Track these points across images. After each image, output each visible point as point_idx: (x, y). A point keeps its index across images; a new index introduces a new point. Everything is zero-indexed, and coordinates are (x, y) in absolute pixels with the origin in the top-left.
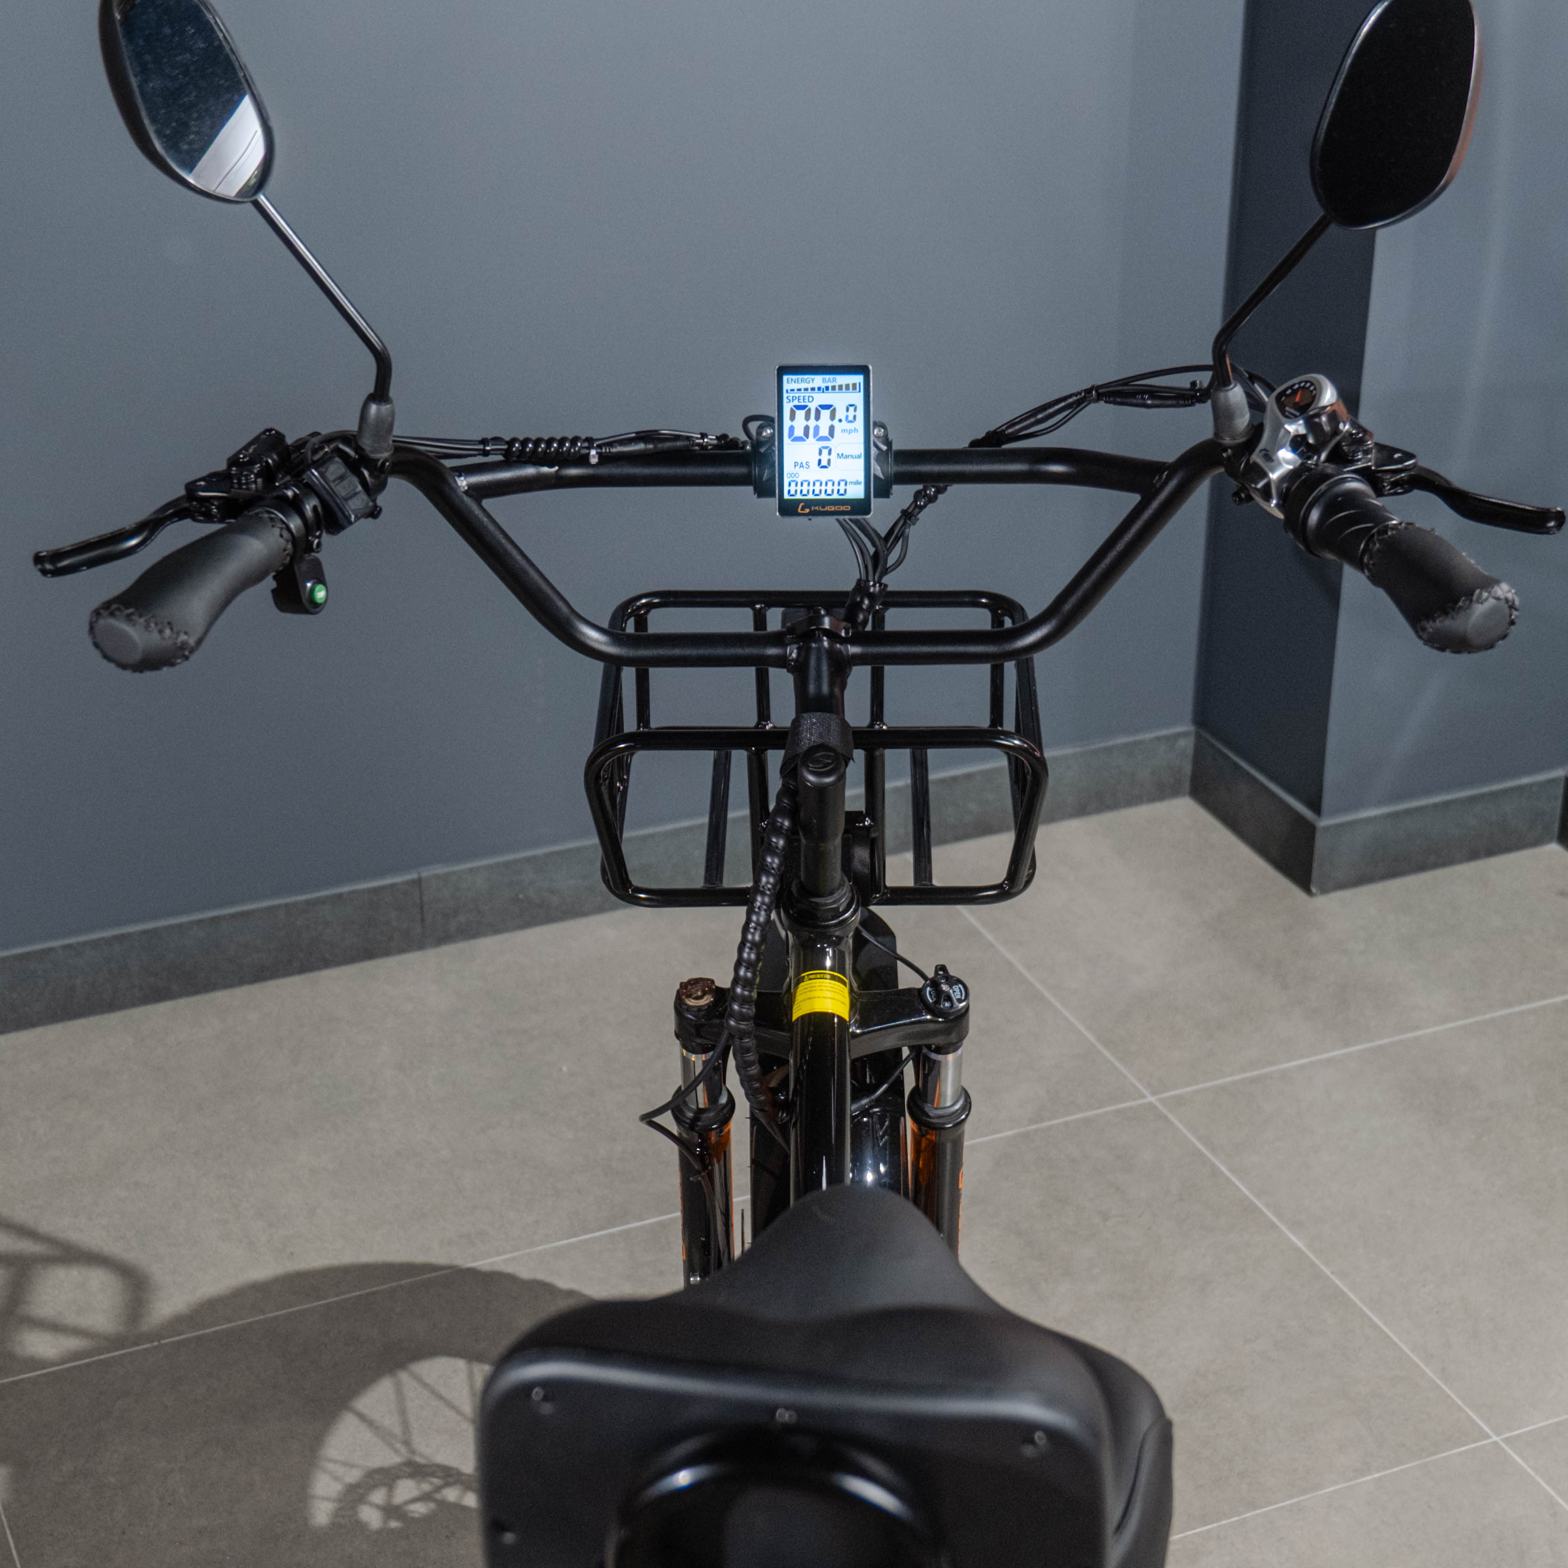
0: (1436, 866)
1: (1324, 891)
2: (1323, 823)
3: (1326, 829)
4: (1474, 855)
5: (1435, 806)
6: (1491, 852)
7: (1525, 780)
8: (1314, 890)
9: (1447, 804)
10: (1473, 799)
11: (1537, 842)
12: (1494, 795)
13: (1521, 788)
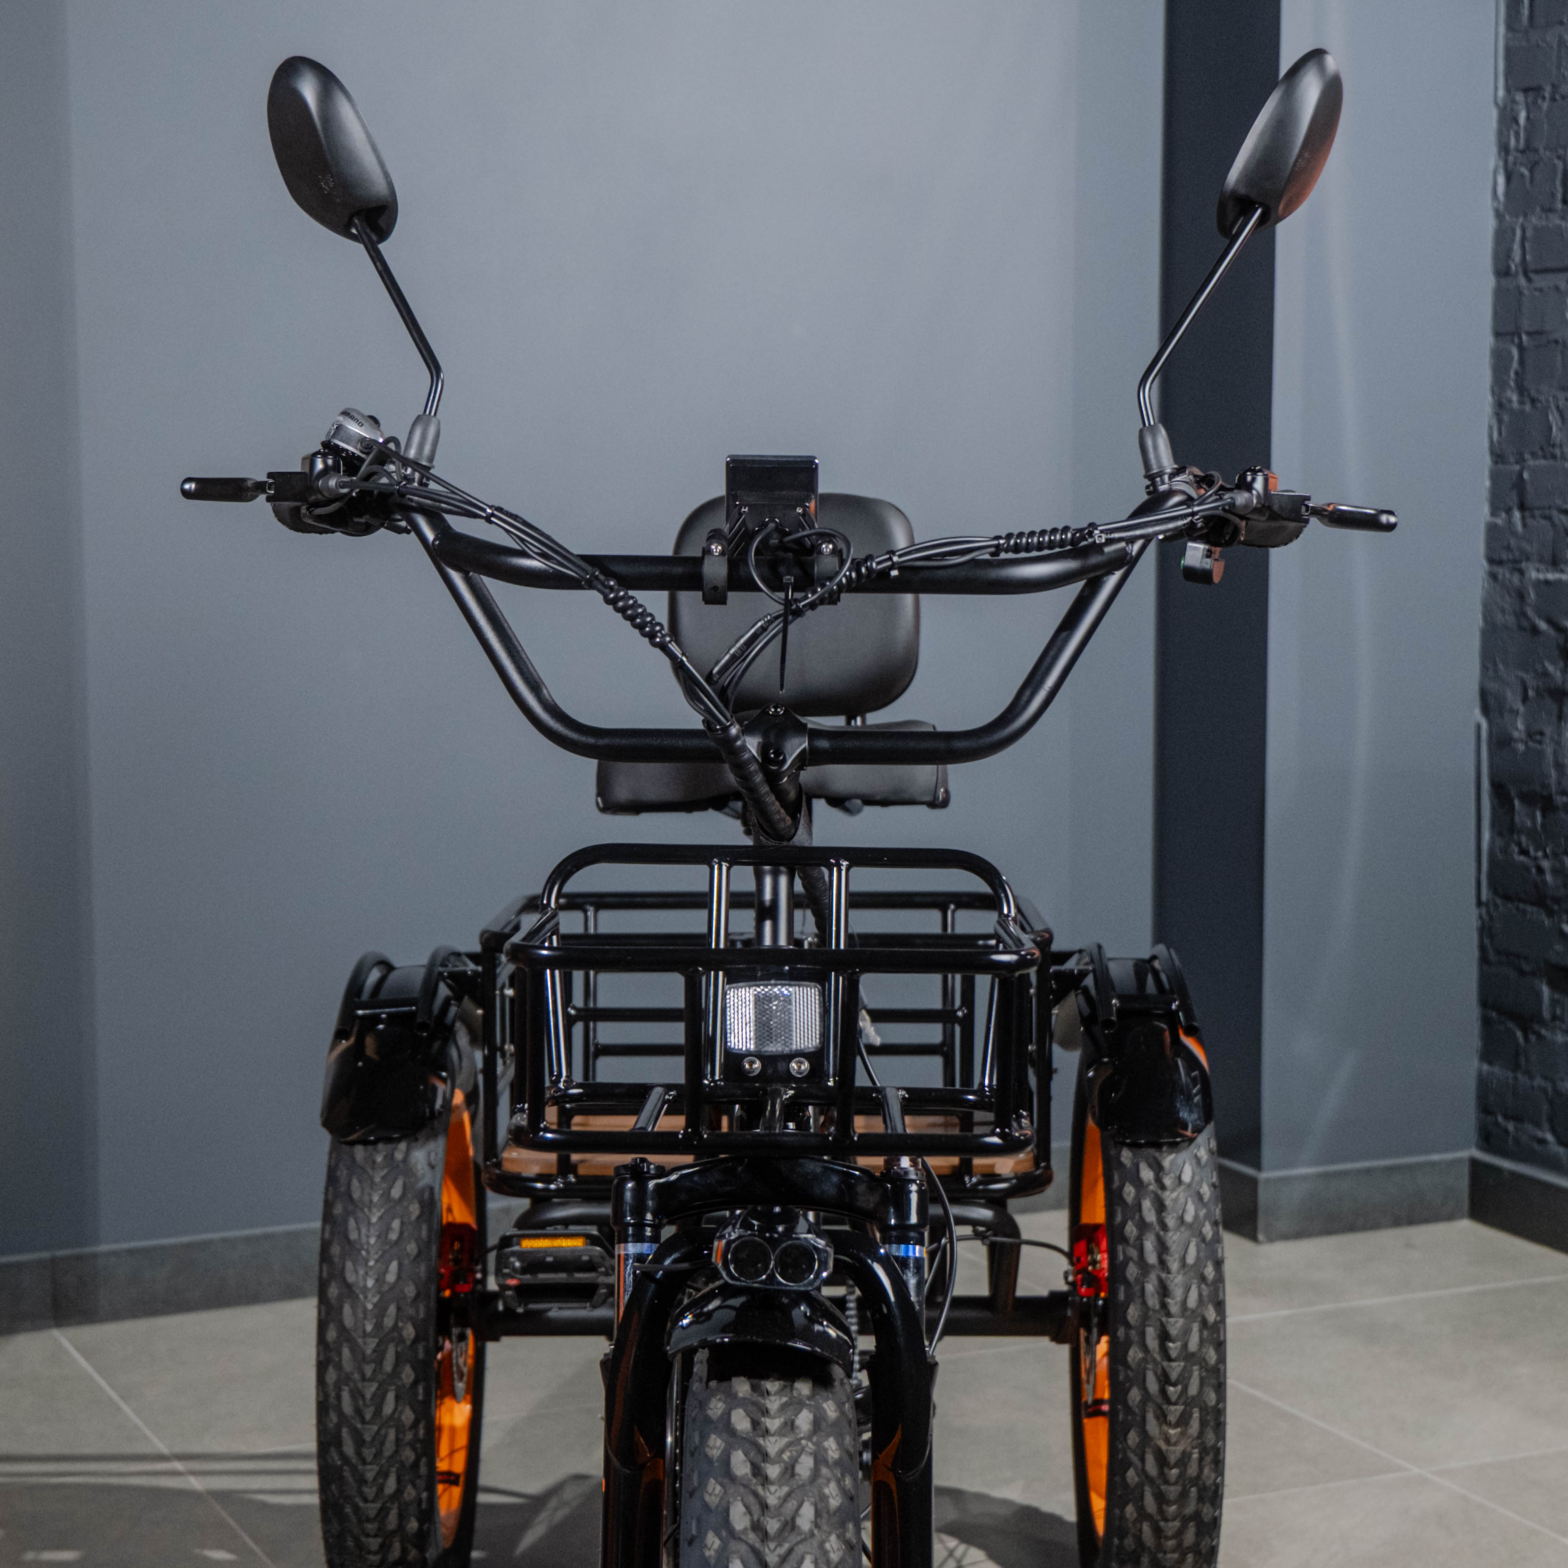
0: (1365, 1228)
1: (1271, 1240)
2: (1264, 1175)
3: (1268, 1180)
4: (1397, 1223)
5: (1359, 1172)
6: (1412, 1221)
7: (1435, 1157)
8: (1261, 1237)
9: (1368, 1171)
10: (1391, 1169)
11: (1450, 1217)
12: (1410, 1167)
13: (1434, 1164)
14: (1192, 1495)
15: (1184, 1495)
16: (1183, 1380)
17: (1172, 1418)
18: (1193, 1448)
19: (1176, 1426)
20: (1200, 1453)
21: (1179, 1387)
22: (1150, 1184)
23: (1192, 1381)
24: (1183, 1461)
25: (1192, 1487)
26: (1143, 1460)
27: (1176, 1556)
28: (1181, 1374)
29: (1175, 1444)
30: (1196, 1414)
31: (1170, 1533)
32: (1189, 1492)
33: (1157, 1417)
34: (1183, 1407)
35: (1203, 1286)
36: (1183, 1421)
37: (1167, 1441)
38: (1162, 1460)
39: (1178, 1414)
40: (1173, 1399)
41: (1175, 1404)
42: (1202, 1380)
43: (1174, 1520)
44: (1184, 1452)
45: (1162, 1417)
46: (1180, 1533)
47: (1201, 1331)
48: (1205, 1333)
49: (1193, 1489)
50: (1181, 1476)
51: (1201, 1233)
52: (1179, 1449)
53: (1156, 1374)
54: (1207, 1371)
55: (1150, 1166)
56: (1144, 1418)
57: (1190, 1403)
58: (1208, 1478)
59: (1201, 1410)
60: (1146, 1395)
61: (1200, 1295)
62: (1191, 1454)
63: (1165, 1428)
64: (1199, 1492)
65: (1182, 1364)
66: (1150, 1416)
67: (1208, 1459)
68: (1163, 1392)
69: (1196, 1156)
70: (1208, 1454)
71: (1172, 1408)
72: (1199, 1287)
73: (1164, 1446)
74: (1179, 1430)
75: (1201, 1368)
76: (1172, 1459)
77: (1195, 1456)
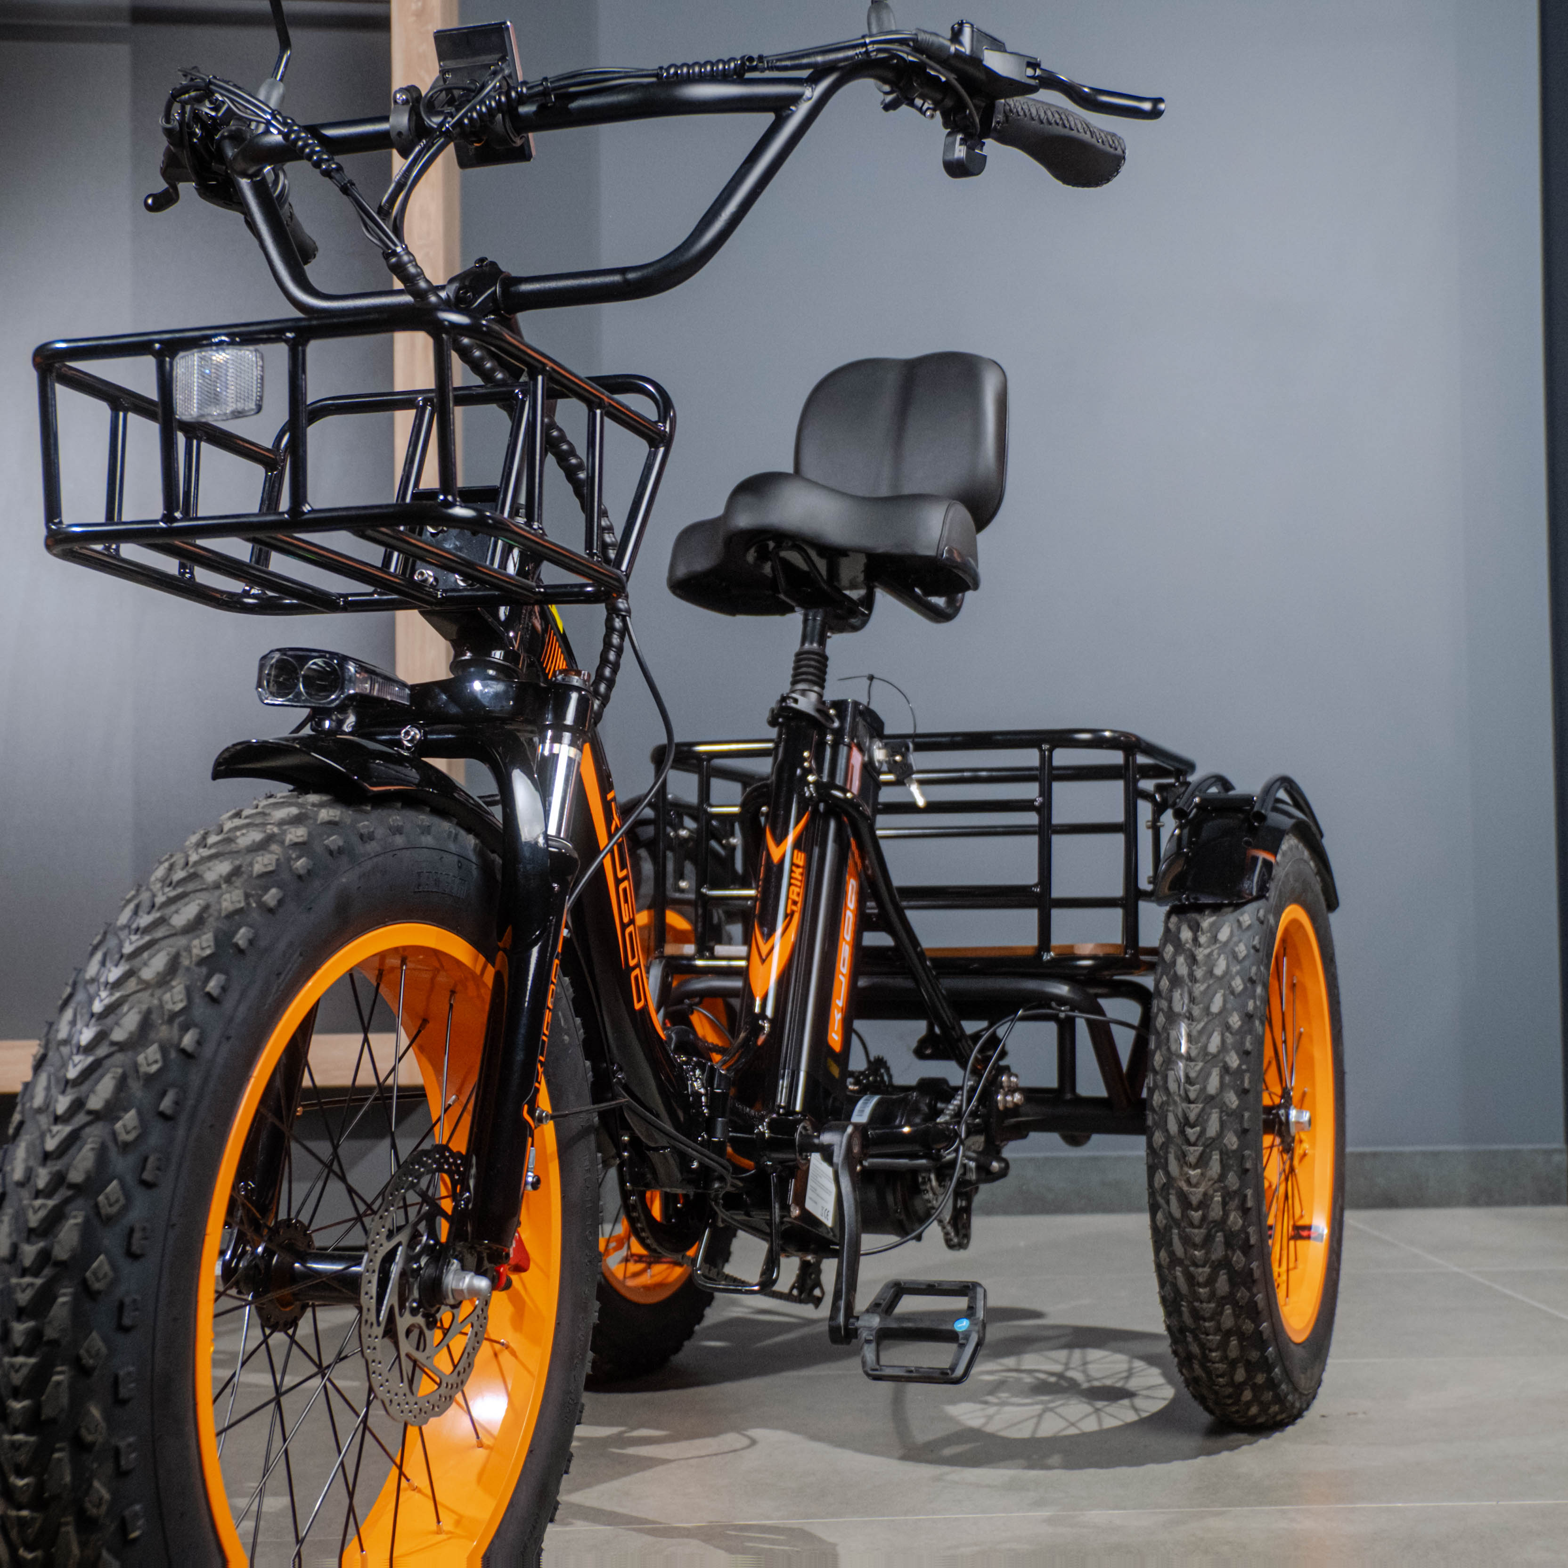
14: (1217, 1239)
15: (1208, 1240)
16: (1201, 1121)
17: (1192, 1159)
18: (1215, 1191)
19: (1194, 1167)
20: (1223, 1198)
21: (1198, 1129)
22: (1187, 942)
23: (1210, 1123)
24: (1204, 1204)
25: (1217, 1232)
26: (1168, 1202)
27: (1213, 1305)
28: (1199, 1115)
29: (1196, 1186)
30: (1216, 1156)
31: (1201, 1280)
32: (1214, 1237)
33: (1177, 1158)
34: (1201, 1148)
35: (1227, 1034)
36: (1202, 1162)
37: (1188, 1182)
38: (1185, 1203)
39: (1197, 1154)
40: (1193, 1139)
41: (1194, 1145)
42: (1222, 1124)
43: (1204, 1266)
44: (1205, 1194)
45: (1182, 1157)
46: (1211, 1281)
47: (1222, 1078)
48: (1227, 1079)
49: (1219, 1234)
50: (1204, 1218)
51: (1230, 986)
52: (1201, 1189)
53: (1176, 1116)
54: (1228, 1115)
55: (1190, 928)
56: (1166, 1160)
57: (1211, 1144)
58: (1235, 1223)
59: (1221, 1154)
60: (1169, 1137)
61: (1223, 1041)
62: (1212, 1197)
63: (1186, 1169)
64: (1225, 1236)
65: (1201, 1106)
66: (1172, 1158)
67: (1234, 1203)
68: (1182, 1132)
69: (1238, 921)
70: (1232, 1199)
71: (1192, 1149)
72: (1223, 1035)
73: (1185, 1188)
74: (1199, 1171)
75: (1221, 1112)
76: (1194, 1200)
77: (1218, 1198)
